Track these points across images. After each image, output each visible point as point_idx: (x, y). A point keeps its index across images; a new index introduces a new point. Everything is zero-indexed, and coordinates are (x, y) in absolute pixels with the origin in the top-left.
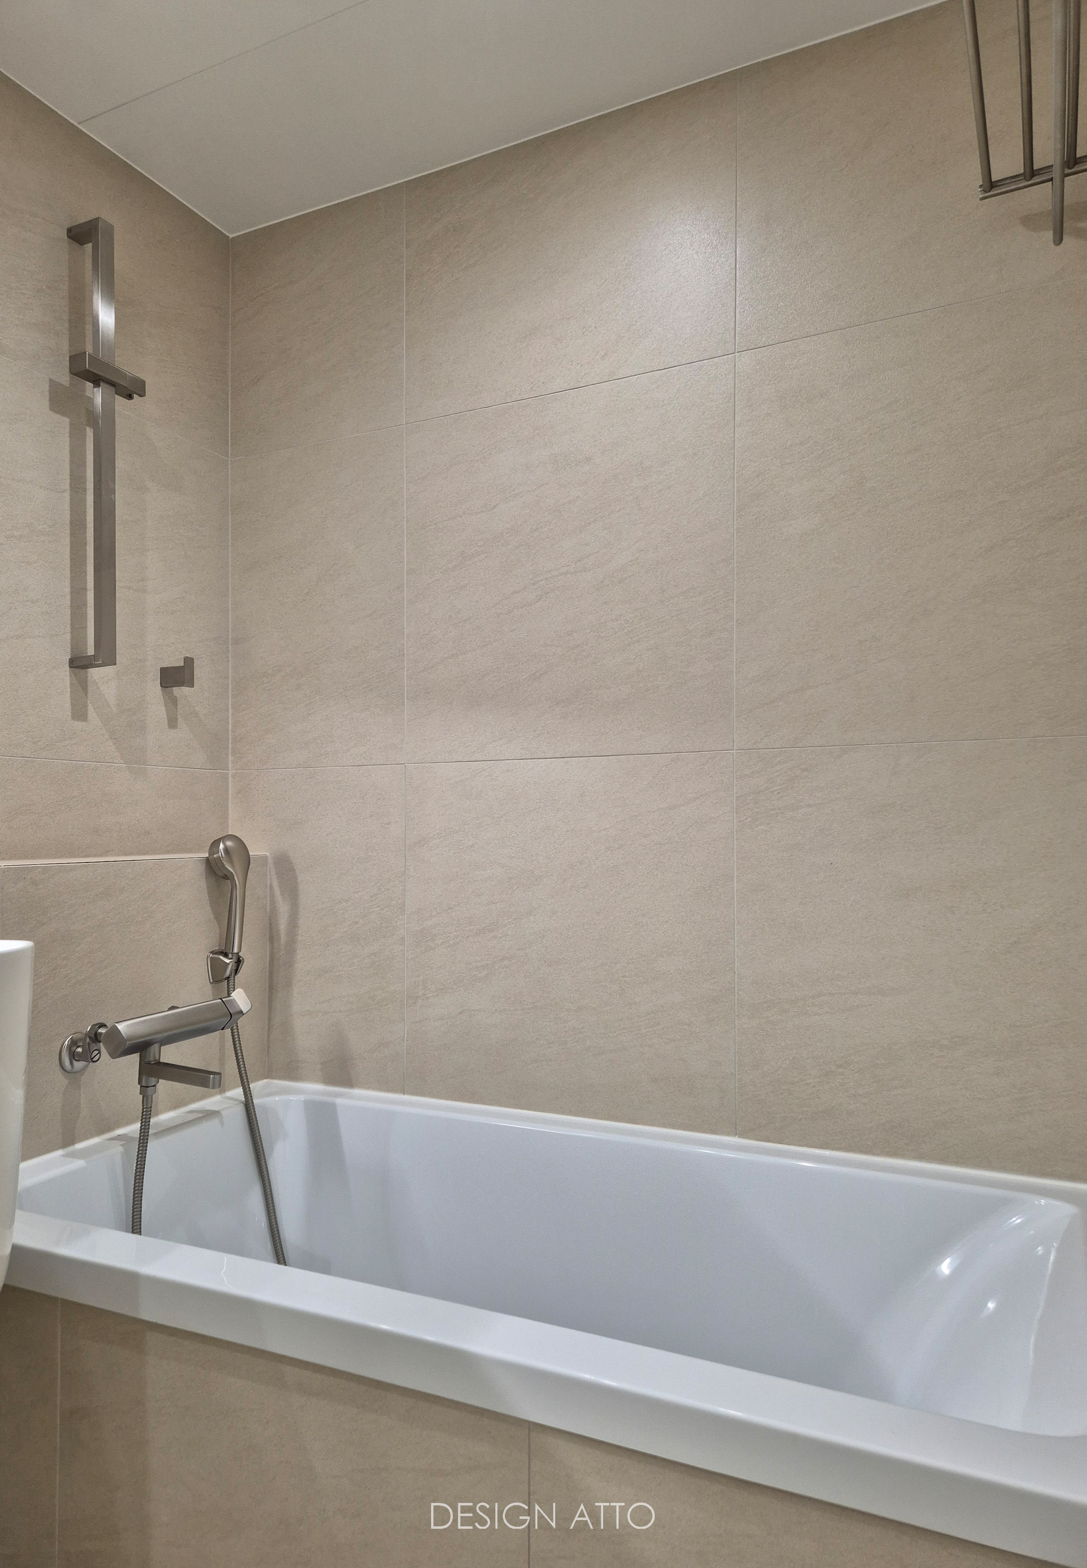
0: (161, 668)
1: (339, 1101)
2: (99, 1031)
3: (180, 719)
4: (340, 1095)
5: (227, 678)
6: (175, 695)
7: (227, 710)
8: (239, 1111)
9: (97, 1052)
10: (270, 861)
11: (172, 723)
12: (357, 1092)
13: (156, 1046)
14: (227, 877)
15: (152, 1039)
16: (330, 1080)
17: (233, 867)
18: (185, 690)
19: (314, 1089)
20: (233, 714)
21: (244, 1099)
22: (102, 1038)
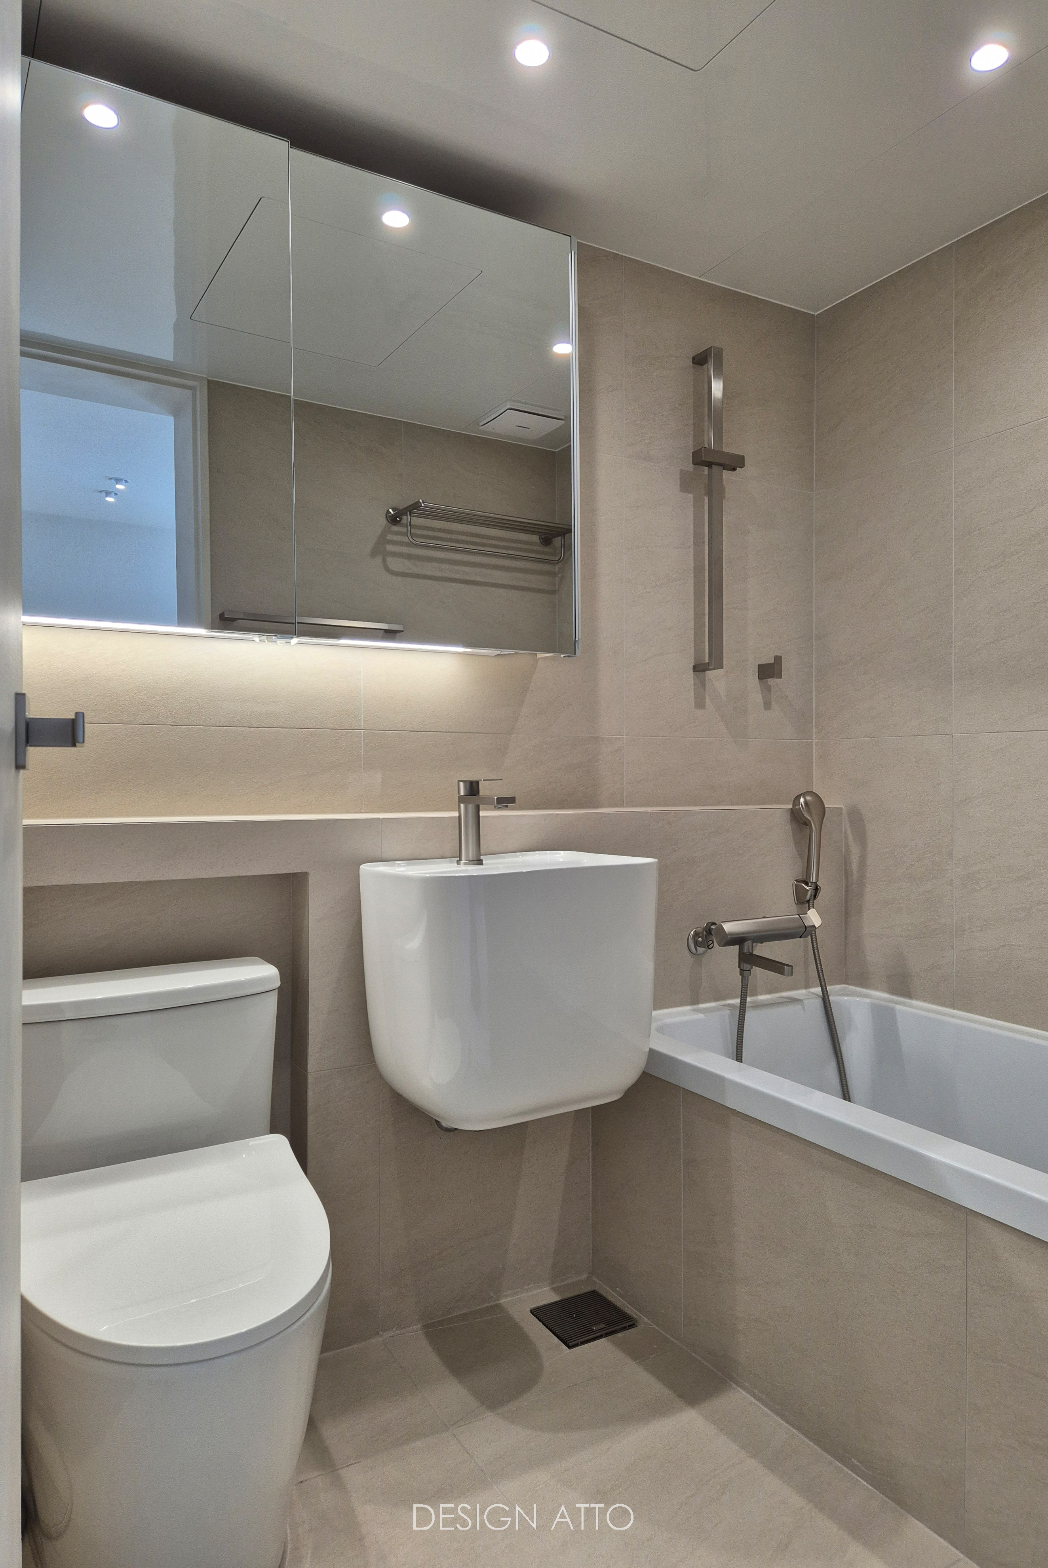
0: (759, 665)
1: (898, 1007)
2: (712, 927)
3: (773, 703)
4: (898, 1003)
5: (811, 667)
6: (769, 684)
7: (811, 692)
8: (818, 1003)
9: (711, 942)
10: (844, 812)
11: (767, 705)
12: (915, 1002)
13: (750, 942)
14: (806, 823)
15: (746, 937)
16: (893, 991)
17: (811, 816)
18: (777, 680)
19: (881, 996)
20: (816, 696)
21: (822, 995)
22: (713, 933)
